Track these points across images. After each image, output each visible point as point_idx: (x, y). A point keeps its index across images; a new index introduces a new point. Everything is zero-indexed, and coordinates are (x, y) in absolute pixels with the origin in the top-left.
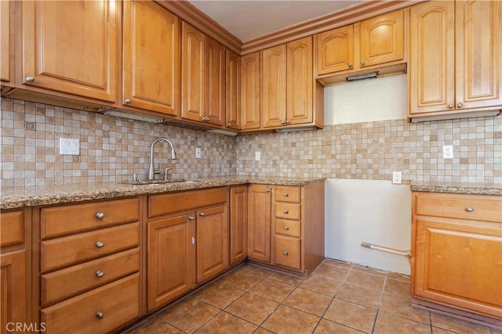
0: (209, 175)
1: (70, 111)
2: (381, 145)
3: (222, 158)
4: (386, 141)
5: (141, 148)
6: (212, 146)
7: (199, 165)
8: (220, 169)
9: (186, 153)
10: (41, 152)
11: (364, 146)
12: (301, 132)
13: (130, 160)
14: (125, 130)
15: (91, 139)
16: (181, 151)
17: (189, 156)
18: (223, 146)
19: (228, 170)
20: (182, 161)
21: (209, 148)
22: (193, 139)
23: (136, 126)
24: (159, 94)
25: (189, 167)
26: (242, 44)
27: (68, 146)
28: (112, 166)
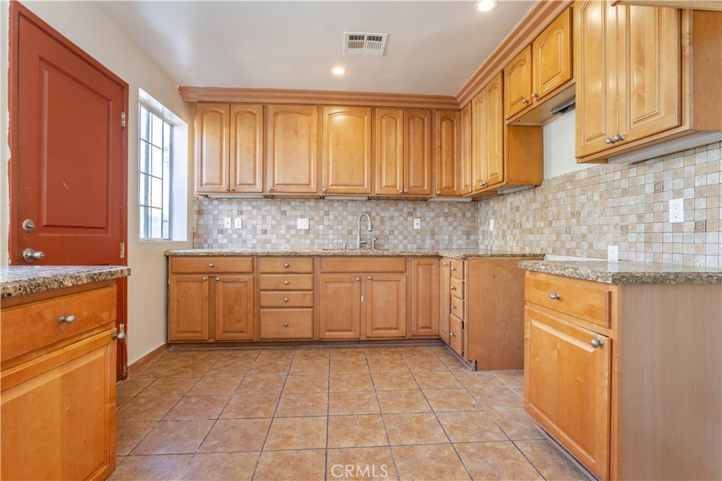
0: (433, 247)
1: (303, 200)
2: (596, 204)
3: (454, 228)
4: (601, 197)
5: (354, 222)
6: (437, 216)
7: (418, 236)
8: (451, 240)
9: (401, 224)
10: (289, 228)
11: (578, 207)
12: (523, 192)
13: (345, 232)
14: (340, 209)
15: (316, 218)
16: (396, 223)
17: (405, 227)
18: (455, 215)
19: (464, 242)
20: (396, 232)
21: (432, 218)
22: (411, 210)
23: (350, 204)
24: (352, 178)
25: (405, 238)
26: (456, 99)
27: (303, 224)
28: (331, 237)
